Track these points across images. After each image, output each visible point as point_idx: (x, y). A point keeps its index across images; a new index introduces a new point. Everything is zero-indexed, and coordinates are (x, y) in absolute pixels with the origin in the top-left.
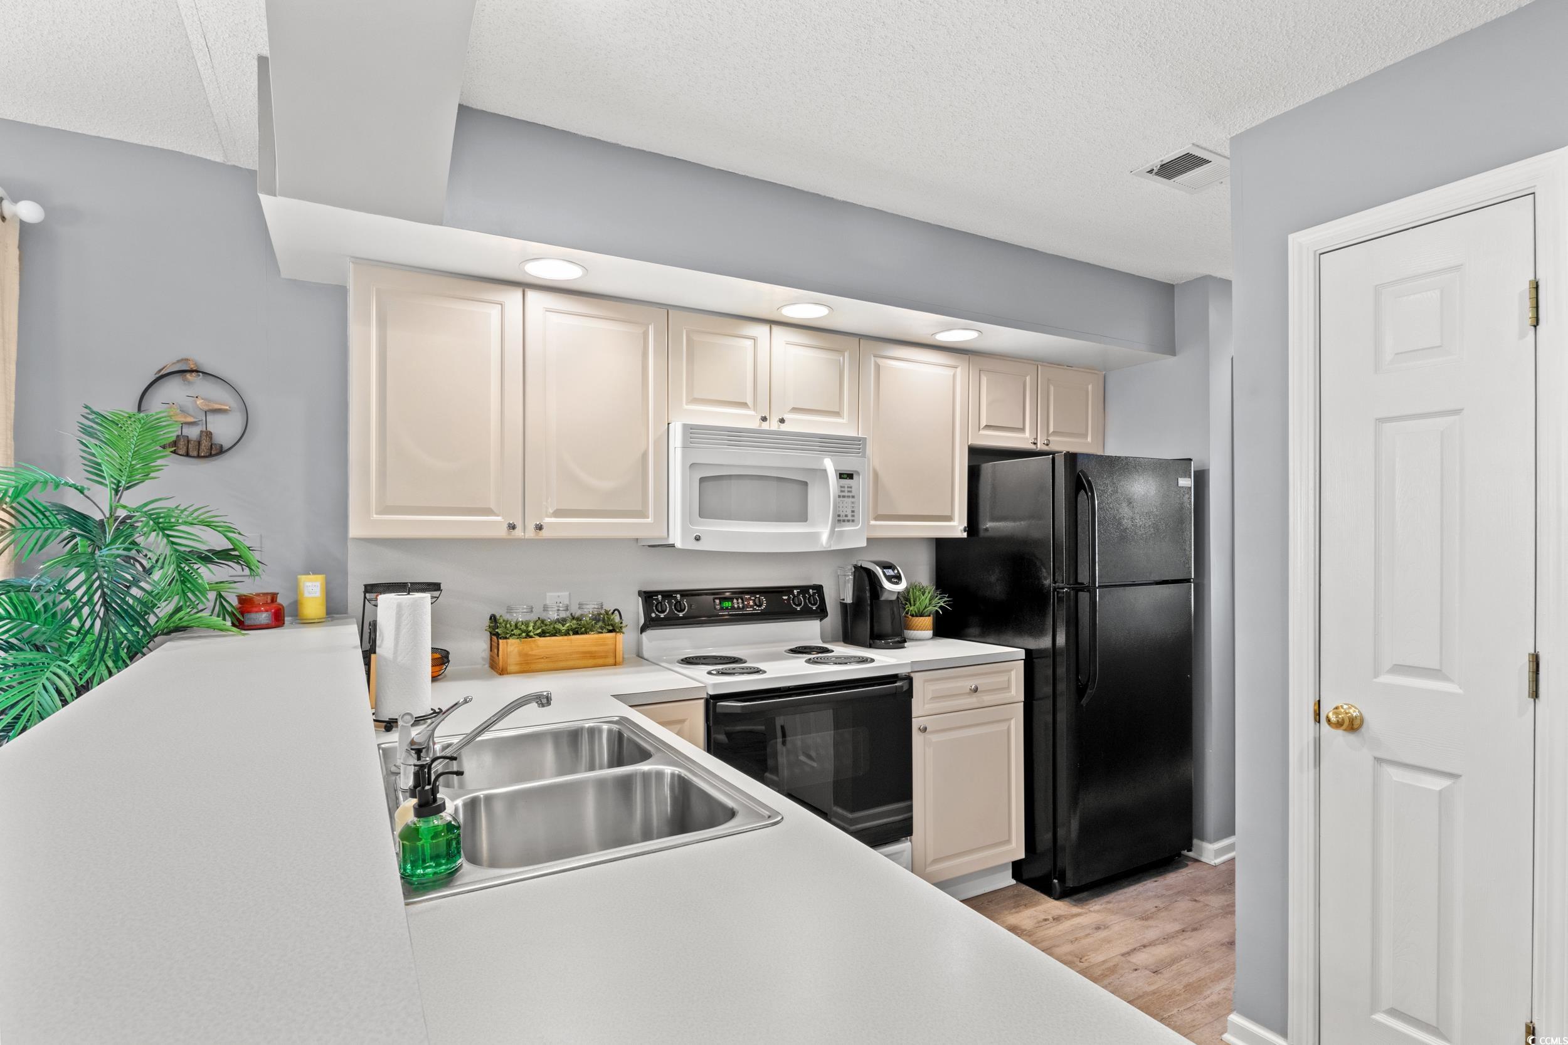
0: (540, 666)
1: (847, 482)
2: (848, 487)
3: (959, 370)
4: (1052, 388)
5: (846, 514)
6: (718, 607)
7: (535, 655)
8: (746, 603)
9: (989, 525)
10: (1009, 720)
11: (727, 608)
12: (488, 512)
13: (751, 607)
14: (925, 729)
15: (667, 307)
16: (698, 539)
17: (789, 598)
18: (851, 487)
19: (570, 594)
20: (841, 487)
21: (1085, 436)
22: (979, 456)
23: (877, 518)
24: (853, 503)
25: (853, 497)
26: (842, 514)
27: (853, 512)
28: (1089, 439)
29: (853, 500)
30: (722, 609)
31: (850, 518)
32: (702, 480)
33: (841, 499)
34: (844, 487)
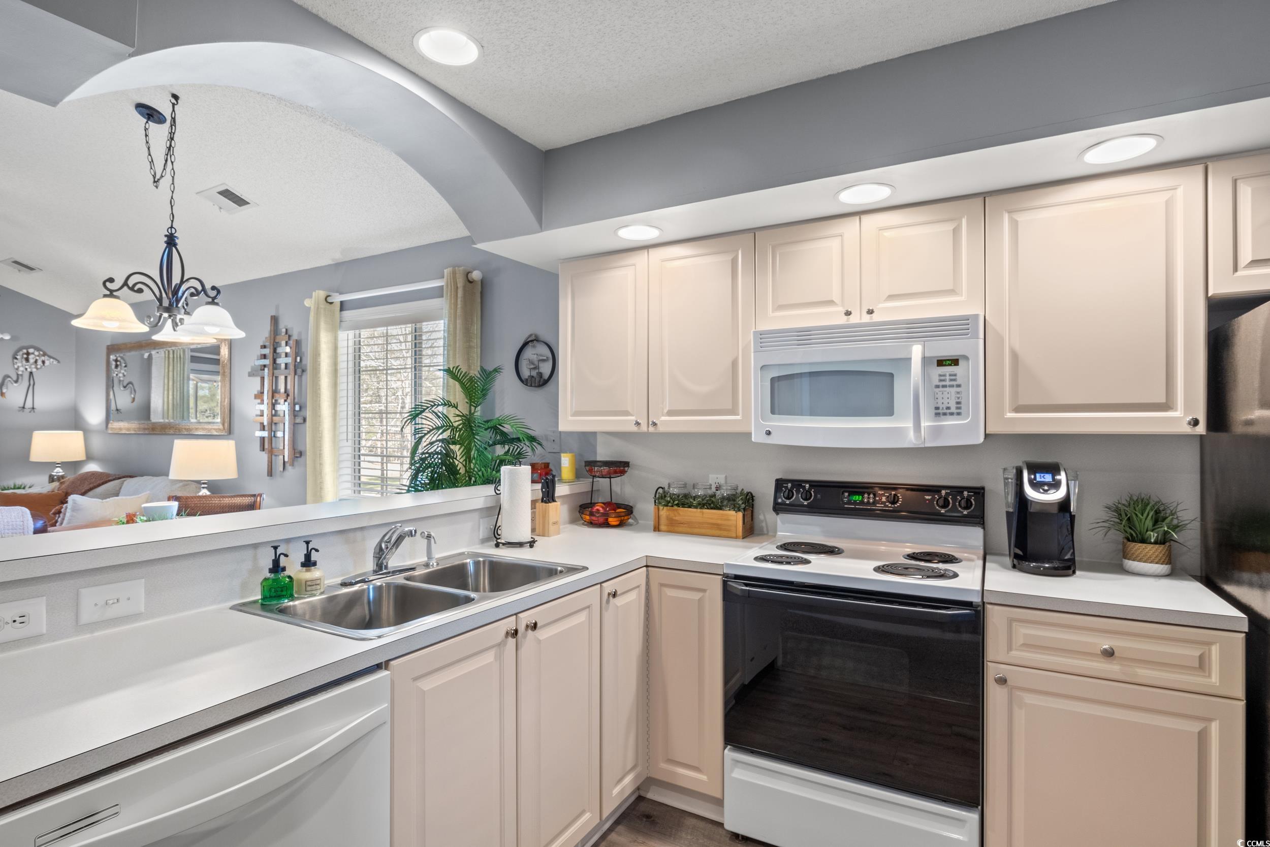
1: (947, 370)
2: (950, 375)
5: (949, 405)
6: (846, 500)
8: (877, 499)
11: (855, 503)
13: (884, 503)
16: (769, 433)
17: (933, 498)
18: (955, 375)
20: (940, 375)
23: (1017, 409)
24: (958, 393)
25: (959, 386)
26: (941, 406)
27: (958, 403)
29: (958, 389)
30: (849, 503)
31: (953, 410)
32: (775, 379)
33: (941, 389)
34: (944, 375)
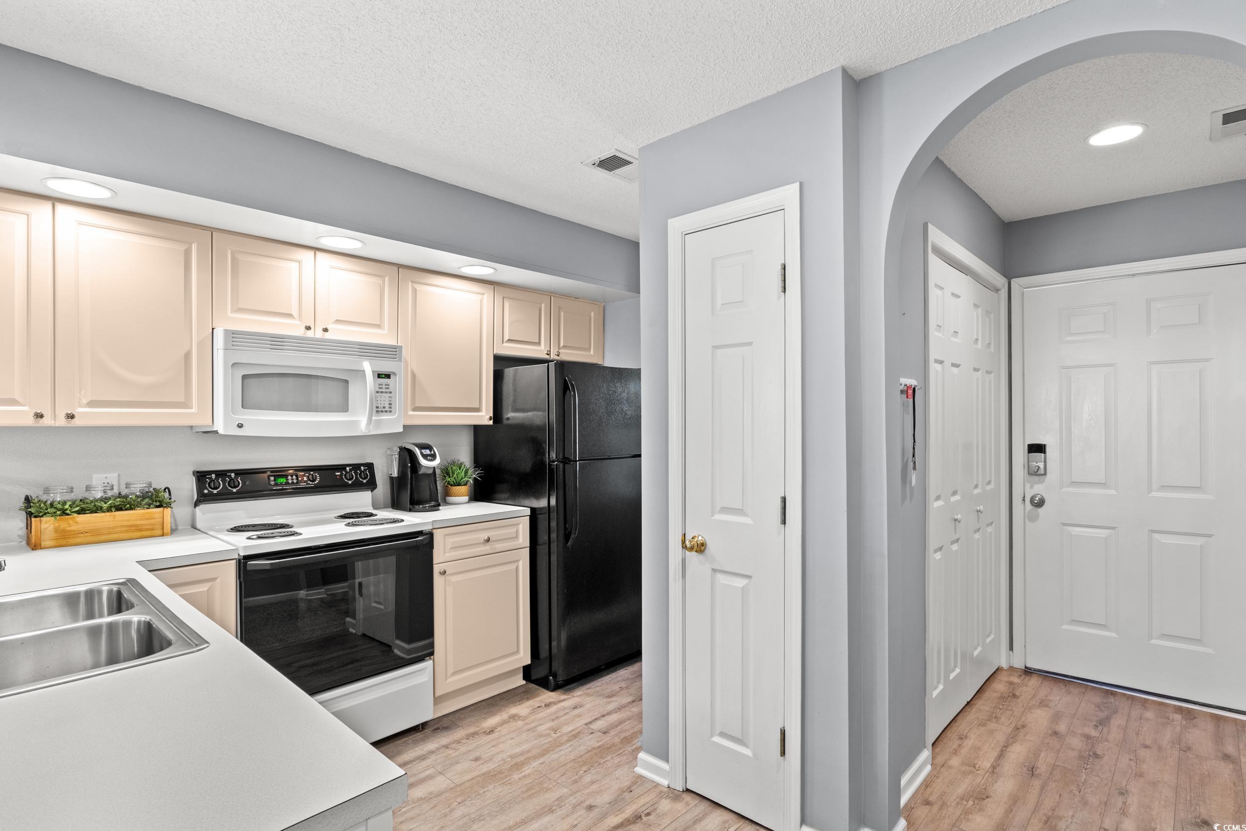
0: (78, 540)
1: (384, 381)
2: (386, 385)
3: (486, 296)
4: (562, 314)
5: (384, 406)
6: (272, 483)
7: (74, 531)
8: (300, 479)
9: (511, 415)
10: (518, 561)
11: (281, 484)
12: (13, 402)
13: (305, 482)
14: (445, 572)
15: (212, 230)
16: (240, 426)
17: (342, 474)
18: (388, 385)
19: (119, 475)
20: (379, 385)
21: (589, 349)
22: (502, 363)
23: (415, 409)
24: (390, 397)
25: (390, 393)
26: (380, 406)
27: (390, 404)
28: (592, 352)
29: (390, 395)
30: (276, 484)
31: (387, 409)
32: (244, 377)
33: (380, 394)
34: (382, 385)
